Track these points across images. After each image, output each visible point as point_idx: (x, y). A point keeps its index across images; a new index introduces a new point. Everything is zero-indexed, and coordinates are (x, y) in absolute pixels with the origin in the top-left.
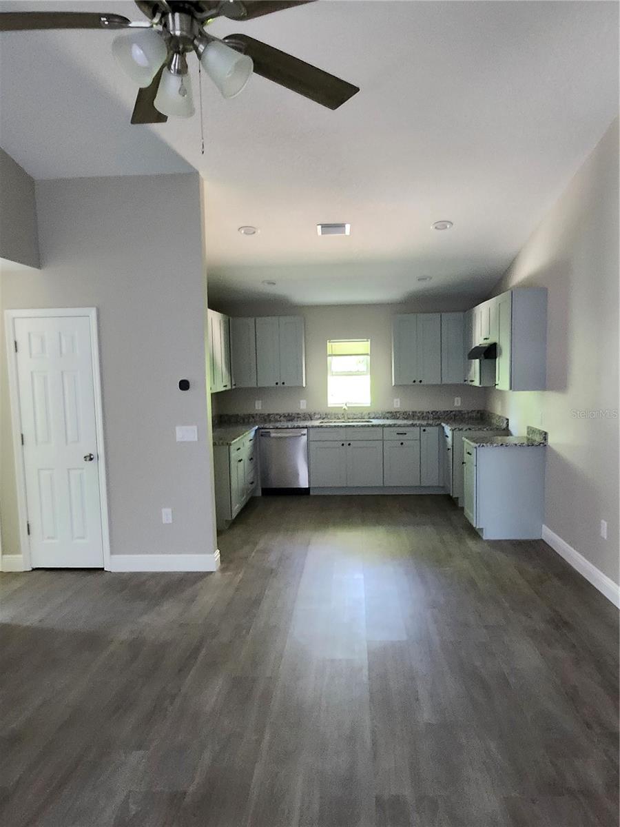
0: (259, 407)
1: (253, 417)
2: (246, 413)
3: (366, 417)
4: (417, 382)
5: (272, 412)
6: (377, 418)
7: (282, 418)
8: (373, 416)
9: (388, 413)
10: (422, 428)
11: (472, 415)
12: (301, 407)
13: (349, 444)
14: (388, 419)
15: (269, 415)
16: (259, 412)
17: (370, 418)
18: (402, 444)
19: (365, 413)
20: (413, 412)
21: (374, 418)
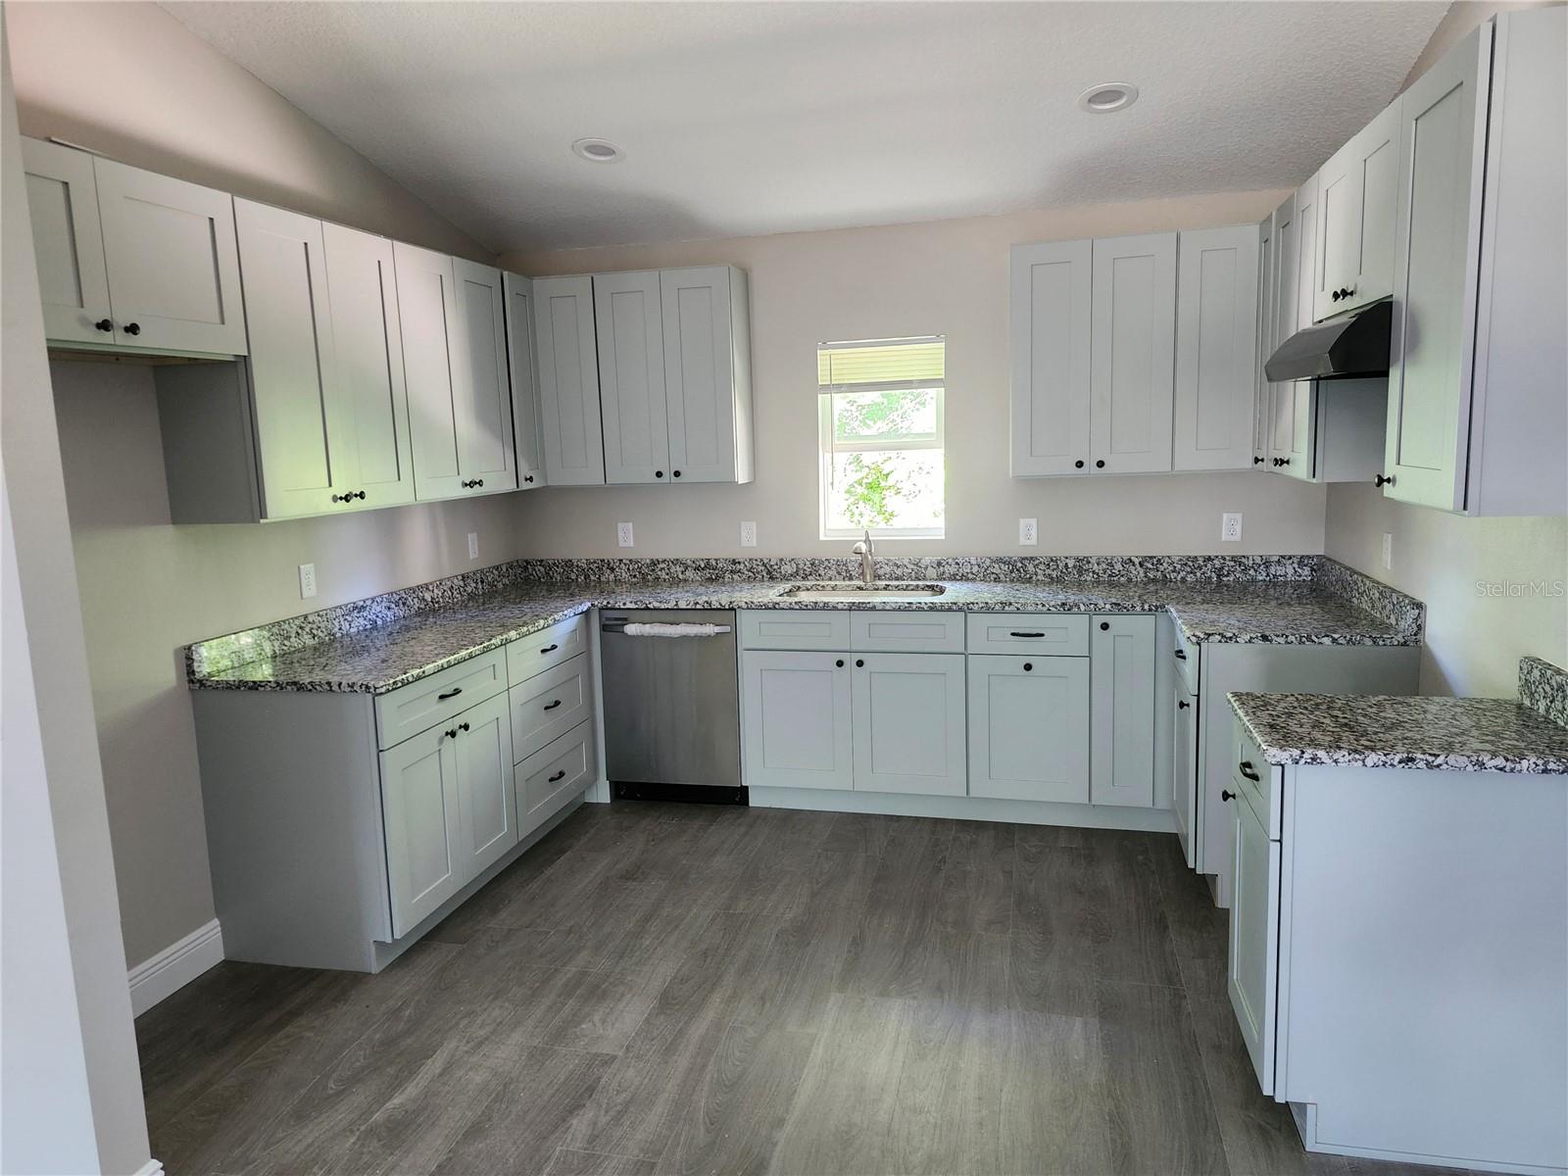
0: (628, 540)
1: (613, 570)
2: (592, 557)
3: (932, 572)
4: (1090, 467)
5: (661, 557)
6: (964, 578)
7: (690, 574)
8: (953, 570)
9: (1000, 561)
10: (1098, 620)
11: (1280, 571)
12: (744, 543)
13: (860, 664)
14: (997, 580)
15: (654, 563)
16: (625, 556)
17: (941, 577)
18: (1028, 667)
19: (927, 560)
20: (1078, 560)
21: (953, 578)
